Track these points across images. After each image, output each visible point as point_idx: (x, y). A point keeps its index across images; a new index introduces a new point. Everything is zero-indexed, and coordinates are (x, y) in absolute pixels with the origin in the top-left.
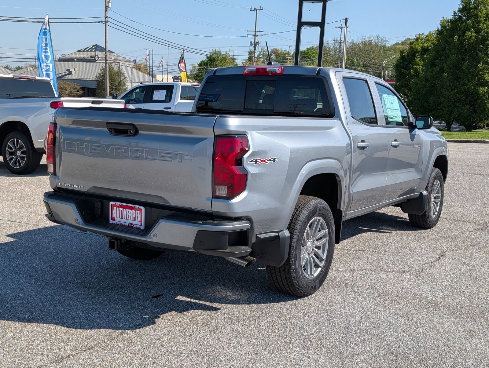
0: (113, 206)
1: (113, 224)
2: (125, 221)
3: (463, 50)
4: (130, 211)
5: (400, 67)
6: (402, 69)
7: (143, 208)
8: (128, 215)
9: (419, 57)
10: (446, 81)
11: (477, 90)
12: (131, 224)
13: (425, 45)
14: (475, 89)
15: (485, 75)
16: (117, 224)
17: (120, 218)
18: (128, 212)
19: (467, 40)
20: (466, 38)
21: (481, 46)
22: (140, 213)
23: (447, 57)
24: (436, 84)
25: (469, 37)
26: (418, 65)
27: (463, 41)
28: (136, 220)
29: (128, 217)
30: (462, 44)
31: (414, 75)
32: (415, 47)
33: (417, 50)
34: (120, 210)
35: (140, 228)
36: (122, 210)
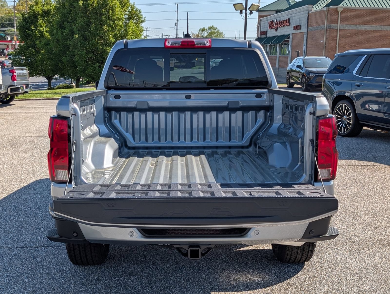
3: (88, 14)
5: (24, 28)
6: (27, 30)
9: (41, 19)
10: (77, 42)
11: (105, 50)
13: (45, 8)
14: (102, 49)
15: (110, 36)
19: (91, 4)
20: (89, 3)
21: (103, 10)
23: (74, 20)
24: (68, 44)
25: (92, 2)
26: (41, 26)
27: (87, 5)
30: (86, 8)
31: (39, 36)
32: (37, 10)
33: (38, 12)
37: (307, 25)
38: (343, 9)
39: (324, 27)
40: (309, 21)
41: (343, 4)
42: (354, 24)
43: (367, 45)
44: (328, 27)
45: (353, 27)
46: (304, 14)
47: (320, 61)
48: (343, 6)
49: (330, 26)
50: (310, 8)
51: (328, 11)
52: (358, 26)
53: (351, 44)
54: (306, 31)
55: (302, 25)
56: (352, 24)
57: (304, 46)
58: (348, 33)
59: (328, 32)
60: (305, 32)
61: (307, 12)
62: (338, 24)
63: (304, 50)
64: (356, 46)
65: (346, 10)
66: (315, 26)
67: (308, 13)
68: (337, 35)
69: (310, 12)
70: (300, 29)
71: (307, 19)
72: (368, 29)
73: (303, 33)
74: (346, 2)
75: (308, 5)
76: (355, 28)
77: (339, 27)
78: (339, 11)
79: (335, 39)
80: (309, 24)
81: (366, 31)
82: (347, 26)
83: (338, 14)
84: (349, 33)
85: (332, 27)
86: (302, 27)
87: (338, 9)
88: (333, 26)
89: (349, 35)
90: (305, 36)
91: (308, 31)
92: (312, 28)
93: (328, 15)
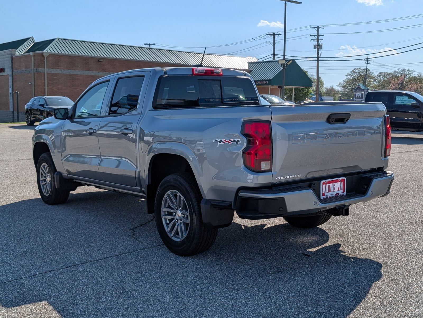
0: (324, 183)
1: (324, 199)
2: (332, 194)
4: (336, 183)
7: (345, 178)
8: (335, 188)
12: (337, 194)
16: (327, 198)
17: (328, 192)
18: (335, 185)
22: (342, 183)
28: (340, 189)
29: (335, 189)
34: (328, 186)
35: (343, 195)
36: (330, 186)
37: (11, 68)
38: (48, 55)
39: (32, 70)
40: (13, 65)
41: (47, 50)
42: (59, 69)
43: (72, 87)
44: (35, 70)
45: (58, 71)
46: (7, 58)
47: (61, 100)
48: (47, 51)
49: (37, 69)
50: (13, 53)
51: (34, 56)
52: (63, 70)
53: (58, 87)
54: (11, 74)
55: (5, 67)
56: (57, 69)
57: (10, 88)
58: (54, 77)
59: (36, 75)
60: (9, 74)
61: (10, 56)
62: (44, 68)
63: (10, 91)
64: (63, 88)
65: (51, 56)
66: (21, 69)
67: (12, 57)
68: (45, 78)
69: (14, 56)
70: (4, 72)
71: (11, 62)
72: (72, 73)
73: (8, 76)
74: (49, 49)
75: (11, 49)
76: (60, 72)
77: (46, 70)
78: (45, 56)
79: (43, 81)
80: (13, 67)
81: (70, 75)
82: (53, 70)
83: (45, 59)
84: (56, 77)
85: (39, 71)
86: (6, 70)
87: (44, 54)
88: (41, 70)
89: (55, 79)
90: (10, 78)
91: (14, 74)
92: (18, 71)
93: (34, 59)
